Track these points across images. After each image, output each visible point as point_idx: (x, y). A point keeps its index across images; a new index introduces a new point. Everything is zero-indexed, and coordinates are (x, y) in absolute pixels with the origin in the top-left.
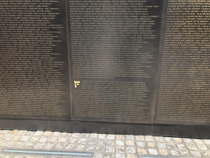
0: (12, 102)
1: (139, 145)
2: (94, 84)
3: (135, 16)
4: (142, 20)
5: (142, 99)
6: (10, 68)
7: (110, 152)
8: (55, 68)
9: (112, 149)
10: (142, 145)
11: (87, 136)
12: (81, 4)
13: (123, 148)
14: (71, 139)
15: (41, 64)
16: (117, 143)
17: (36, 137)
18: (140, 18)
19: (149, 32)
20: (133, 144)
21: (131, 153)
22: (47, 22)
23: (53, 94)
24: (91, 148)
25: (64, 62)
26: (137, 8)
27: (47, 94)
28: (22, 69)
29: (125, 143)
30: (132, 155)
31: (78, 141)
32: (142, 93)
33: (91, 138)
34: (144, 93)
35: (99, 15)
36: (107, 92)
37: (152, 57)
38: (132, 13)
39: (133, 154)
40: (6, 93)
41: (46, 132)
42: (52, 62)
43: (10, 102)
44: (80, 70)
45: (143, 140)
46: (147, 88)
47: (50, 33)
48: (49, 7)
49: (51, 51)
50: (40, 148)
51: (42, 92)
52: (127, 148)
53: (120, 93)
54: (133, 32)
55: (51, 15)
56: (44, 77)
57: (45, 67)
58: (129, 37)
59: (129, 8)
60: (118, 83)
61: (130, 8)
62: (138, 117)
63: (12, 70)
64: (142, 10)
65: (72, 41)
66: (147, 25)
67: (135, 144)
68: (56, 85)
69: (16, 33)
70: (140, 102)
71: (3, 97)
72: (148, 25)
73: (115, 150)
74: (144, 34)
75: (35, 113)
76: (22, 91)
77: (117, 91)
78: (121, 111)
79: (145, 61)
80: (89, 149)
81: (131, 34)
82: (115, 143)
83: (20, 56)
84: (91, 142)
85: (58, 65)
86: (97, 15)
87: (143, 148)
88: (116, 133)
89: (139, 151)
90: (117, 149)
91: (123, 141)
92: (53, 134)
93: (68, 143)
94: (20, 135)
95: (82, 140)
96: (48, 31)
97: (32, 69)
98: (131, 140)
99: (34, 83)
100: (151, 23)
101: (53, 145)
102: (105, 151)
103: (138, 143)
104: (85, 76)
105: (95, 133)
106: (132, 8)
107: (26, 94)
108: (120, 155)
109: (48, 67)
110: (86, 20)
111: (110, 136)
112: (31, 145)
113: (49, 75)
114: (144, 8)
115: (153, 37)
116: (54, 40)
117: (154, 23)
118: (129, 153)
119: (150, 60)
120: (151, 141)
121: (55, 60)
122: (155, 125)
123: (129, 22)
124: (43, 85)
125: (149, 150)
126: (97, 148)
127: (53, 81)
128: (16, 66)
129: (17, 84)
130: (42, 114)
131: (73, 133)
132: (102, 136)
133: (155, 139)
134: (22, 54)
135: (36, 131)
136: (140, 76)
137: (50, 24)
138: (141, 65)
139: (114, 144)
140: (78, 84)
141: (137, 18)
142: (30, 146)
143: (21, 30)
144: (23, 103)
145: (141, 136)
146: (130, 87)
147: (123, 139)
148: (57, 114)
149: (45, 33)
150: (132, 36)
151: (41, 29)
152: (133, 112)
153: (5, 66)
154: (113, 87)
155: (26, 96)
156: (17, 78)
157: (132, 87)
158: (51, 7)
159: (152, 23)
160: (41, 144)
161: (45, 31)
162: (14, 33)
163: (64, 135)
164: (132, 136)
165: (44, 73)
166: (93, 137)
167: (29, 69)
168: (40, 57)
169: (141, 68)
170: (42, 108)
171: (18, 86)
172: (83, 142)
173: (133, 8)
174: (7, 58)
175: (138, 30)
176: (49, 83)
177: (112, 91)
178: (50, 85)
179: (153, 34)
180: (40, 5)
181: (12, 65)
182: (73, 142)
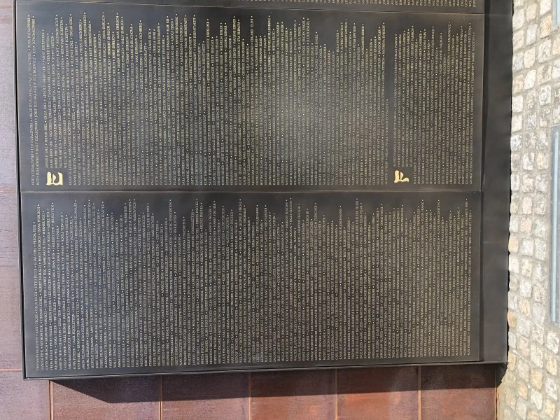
0: (444, 319)
1: (534, 35)
2: (401, 141)
3: (269, 61)
4: (276, 48)
5: (430, 42)
6: (371, 313)
7: (550, 93)
8: (369, 220)
9: (544, 91)
10: (534, 31)
11: (516, 155)
12: (249, 163)
13: (541, 69)
14: (524, 189)
15: (361, 248)
16: (531, 86)
17: (521, 265)
18: (271, 51)
19: (297, 33)
20: (532, 51)
21: (551, 48)
22: (280, 229)
23: (425, 228)
24: (543, 136)
25: (357, 202)
26: (254, 57)
27: (425, 241)
28: (372, 288)
29: (531, 68)
30: (555, 45)
31: (528, 171)
32: (418, 41)
33: (520, 147)
34: (416, 36)
35: (268, 130)
36: (417, 115)
37: (344, 25)
38: (263, 66)
39: (552, 43)
40: (423, 329)
41: (510, 249)
42: (357, 227)
43: (444, 322)
44: (372, 170)
45: (522, 32)
46: (407, 32)
47: (301, 226)
48: (255, 225)
49: (335, 227)
50: (545, 245)
51: (420, 252)
52: (541, 60)
53: (418, 88)
54: (298, 64)
55: (268, 221)
56: (388, 244)
57: (367, 240)
58: (306, 71)
59: (254, 72)
60: (398, 91)
61: (254, 70)
62: (471, 48)
63: (375, 309)
64: (259, 48)
65: (316, 184)
66: (284, 38)
67: (531, 46)
68: (405, 221)
69: (302, 294)
70: (437, 45)
71: (431, 335)
72: (284, 36)
73: (546, 84)
74: (302, 42)
75: (468, 271)
76: (420, 295)
77: (414, 92)
78: (458, 85)
79: (353, 39)
80: (544, 141)
81: (302, 67)
82: (531, 89)
83: (347, 290)
84: (530, 143)
85: (363, 215)
86: (267, 134)
87: (539, 26)
88: (508, 96)
89: (545, 34)
90: (543, 82)
91: (525, 75)
92: (514, 233)
93: (533, 192)
94: (518, 304)
95: (525, 164)
96: (297, 230)
97: (372, 268)
98: (523, 57)
99: (400, 265)
100: (280, 29)
101: (538, 222)
102: (548, 104)
103: (528, 42)
104: (385, 160)
105: (510, 141)
106: (255, 67)
107: (424, 286)
108: (555, 70)
109: (367, 234)
110: (276, 155)
111: (516, 106)
112: (538, 270)
113: (384, 234)
114: (254, 45)
115: (306, 24)
116: (313, 220)
117: (280, 25)
118: (551, 52)
119: (350, 29)
120: (525, 15)
121: (353, 219)
122: (487, 11)
123: (280, 72)
124: (404, 248)
125: (542, 12)
126: (543, 123)
127: (396, 226)
128: (367, 300)
129: (404, 303)
130: (468, 254)
131: (511, 191)
132: (516, 123)
133: (519, 8)
134: (343, 286)
135: (509, 272)
136: (381, 46)
137: (284, 224)
138: (361, 46)
139: (534, 91)
140: (402, 175)
141: (272, 58)
142: (542, 270)
143: (297, 282)
144: (444, 293)
145: (514, 38)
146: (406, 66)
147: (522, 76)
148: (469, 221)
149: (301, 236)
150: (306, 64)
151: (293, 244)
152: (459, 58)
153: (368, 323)
154: (406, 101)
155: (428, 286)
156: (391, 302)
157: (406, 62)
158: (255, 222)
159: (280, 27)
160: (537, 248)
161: (297, 236)
162: (302, 297)
163: (516, 207)
164: (514, 58)
165: (380, 244)
166: (518, 142)
167: (371, 273)
168: (347, 249)
169: (367, 46)
170: (456, 253)
171: (408, 301)
172: (530, 159)
173: (254, 65)
174: (351, 318)
175: (293, 53)
176: (400, 236)
177: (414, 103)
178: (404, 233)
179: (301, 25)
180: (251, 241)
181: (365, 309)
182: (531, 181)
